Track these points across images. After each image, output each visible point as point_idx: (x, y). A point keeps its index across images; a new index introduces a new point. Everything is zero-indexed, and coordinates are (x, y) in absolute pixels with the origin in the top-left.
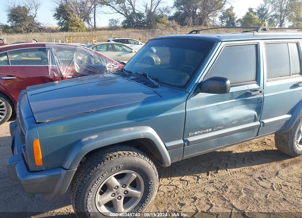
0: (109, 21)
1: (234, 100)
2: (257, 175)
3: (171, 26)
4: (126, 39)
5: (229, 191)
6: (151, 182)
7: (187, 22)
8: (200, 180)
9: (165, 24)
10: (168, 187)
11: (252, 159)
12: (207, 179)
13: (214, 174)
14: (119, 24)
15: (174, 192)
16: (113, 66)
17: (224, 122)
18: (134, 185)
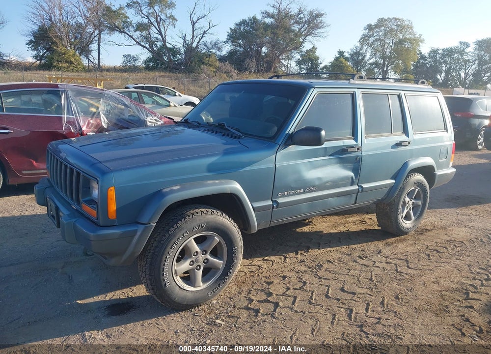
0: (124, 57)
1: (328, 158)
2: (356, 254)
3: (224, 71)
4: (155, 87)
5: (323, 269)
6: (236, 249)
7: (248, 65)
8: (287, 260)
9: (215, 67)
10: (249, 267)
11: (350, 239)
12: (297, 259)
13: (304, 253)
14: (140, 63)
15: (257, 271)
16: (156, 120)
17: (317, 183)
18: (215, 253)
